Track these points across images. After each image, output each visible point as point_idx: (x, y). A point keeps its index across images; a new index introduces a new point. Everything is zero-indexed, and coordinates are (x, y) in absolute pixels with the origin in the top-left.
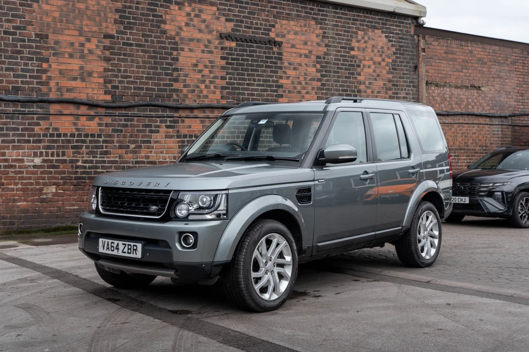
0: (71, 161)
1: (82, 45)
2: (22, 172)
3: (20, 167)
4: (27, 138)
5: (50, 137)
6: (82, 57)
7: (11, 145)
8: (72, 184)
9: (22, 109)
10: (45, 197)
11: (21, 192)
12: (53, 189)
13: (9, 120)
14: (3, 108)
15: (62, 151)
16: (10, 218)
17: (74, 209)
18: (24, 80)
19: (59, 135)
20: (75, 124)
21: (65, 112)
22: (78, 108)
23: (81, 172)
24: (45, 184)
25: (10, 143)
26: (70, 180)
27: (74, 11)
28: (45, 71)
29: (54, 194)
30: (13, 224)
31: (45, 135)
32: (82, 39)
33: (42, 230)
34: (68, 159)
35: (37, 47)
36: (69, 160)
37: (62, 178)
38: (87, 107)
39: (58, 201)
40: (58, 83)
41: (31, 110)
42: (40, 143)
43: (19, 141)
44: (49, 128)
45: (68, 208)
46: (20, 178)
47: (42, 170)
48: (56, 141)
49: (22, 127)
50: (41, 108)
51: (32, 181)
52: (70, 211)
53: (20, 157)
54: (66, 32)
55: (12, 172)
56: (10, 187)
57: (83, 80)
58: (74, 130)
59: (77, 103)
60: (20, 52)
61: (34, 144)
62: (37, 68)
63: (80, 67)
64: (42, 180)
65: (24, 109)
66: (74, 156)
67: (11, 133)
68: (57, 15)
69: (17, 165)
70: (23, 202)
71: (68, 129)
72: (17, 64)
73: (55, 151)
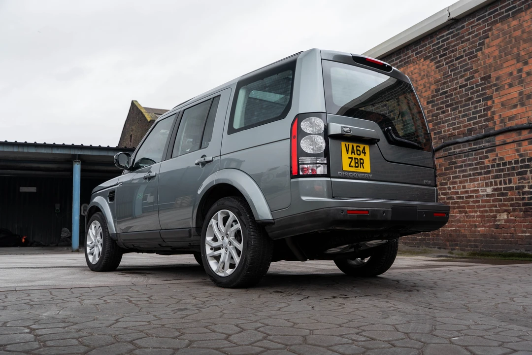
0: (518, 188)
1: (520, 71)
2: (478, 201)
3: (477, 197)
4: (479, 171)
5: (497, 167)
6: (521, 82)
7: (468, 178)
8: (521, 210)
9: (474, 147)
10: (499, 223)
11: (480, 219)
12: (504, 216)
13: (466, 158)
14: (462, 149)
15: (508, 179)
16: (475, 241)
17: (525, 236)
18: (475, 121)
19: (504, 164)
20: (518, 151)
21: (508, 141)
22: (520, 134)
23: (528, 198)
24: (498, 211)
25: (468, 177)
26: (518, 206)
27: (510, 42)
28: (489, 108)
29: (507, 221)
30: (476, 246)
31: (493, 166)
32: (520, 65)
33: (500, 254)
34: (514, 186)
35: (483, 89)
36: (516, 186)
37: (512, 205)
38: (528, 131)
39: (509, 227)
40: (500, 115)
41: (481, 145)
42: (490, 174)
43: (474, 174)
44: (496, 159)
45: (519, 234)
46: (479, 207)
47: (493, 198)
48: (502, 170)
49: (475, 162)
50: (488, 142)
51: (487, 209)
52: (521, 238)
53: (476, 189)
54: (505, 65)
55: (472, 202)
56: (471, 214)
57: (523, 105)
58: (517, 157)
59: (519, 129)
60: (471, 99)
61: (485, 176)
62: (483, 108)
63: (519, 92)
64: (495, 207)
65: (476, 146)
66: (519, 183)
67: (468, 168)
68: (497, 53)
69: (475, 195)
70: (482, 228)
71: (511, 156)
72: (469, 109)
73: (502, 179)
